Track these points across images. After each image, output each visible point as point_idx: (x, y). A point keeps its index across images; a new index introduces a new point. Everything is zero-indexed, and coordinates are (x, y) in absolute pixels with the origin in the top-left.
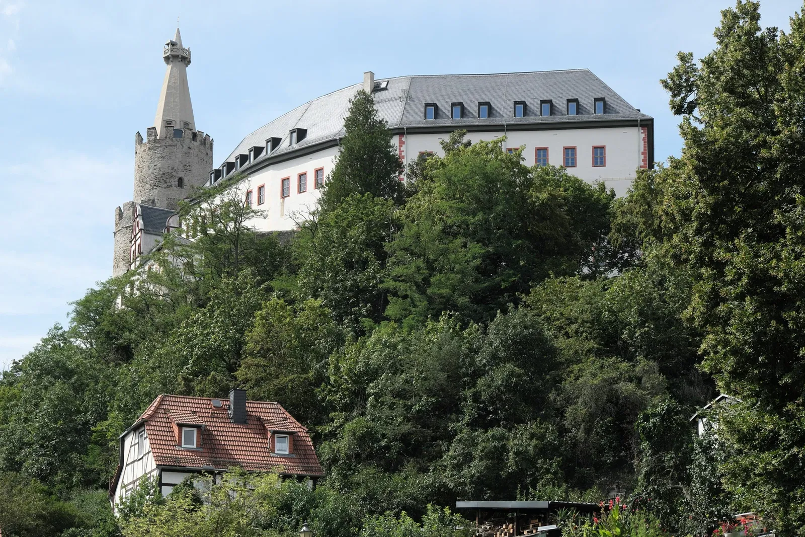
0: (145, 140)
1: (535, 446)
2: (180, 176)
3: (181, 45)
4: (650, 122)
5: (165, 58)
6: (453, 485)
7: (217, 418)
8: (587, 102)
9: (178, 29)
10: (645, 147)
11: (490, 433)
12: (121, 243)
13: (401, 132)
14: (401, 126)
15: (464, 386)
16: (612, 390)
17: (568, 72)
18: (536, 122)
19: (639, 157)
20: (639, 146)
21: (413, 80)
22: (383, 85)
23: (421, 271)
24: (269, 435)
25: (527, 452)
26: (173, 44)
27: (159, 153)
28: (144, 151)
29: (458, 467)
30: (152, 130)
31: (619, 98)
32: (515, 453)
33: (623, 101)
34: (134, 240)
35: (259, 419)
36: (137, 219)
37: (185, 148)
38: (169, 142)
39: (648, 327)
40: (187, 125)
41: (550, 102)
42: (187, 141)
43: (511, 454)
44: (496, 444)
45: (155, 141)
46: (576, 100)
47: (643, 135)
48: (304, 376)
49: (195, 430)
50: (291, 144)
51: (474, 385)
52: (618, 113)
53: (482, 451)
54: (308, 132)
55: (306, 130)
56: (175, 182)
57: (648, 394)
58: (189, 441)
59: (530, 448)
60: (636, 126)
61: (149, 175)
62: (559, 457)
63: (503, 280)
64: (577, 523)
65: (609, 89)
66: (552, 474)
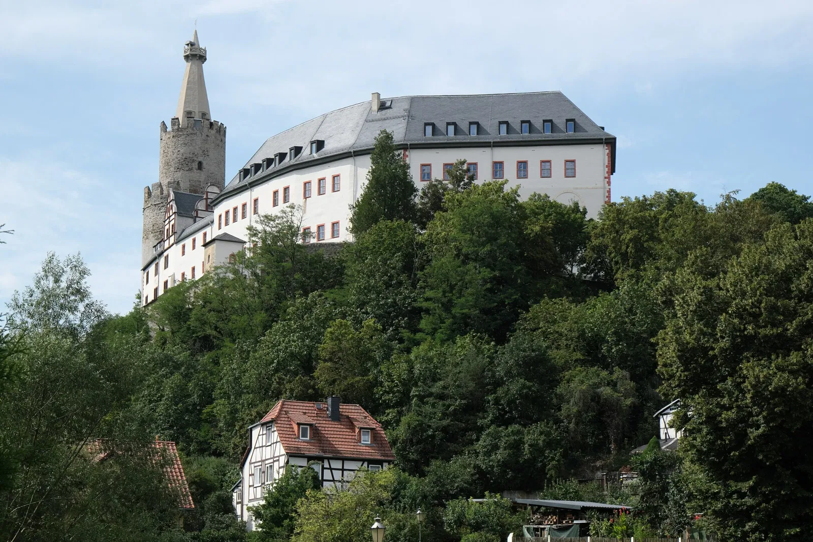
0: (169, 129)
1: (544, 441)
2: (200, 160)
3: (199, 45)
4: (613, 141)
5: (185, 56)
6: (484, 467)
7: (320, 417)
8: (560, 122)
9: (196, 31)
10: (608, 161)
11: (510, 429)
12: (150, 218)
13: (405, 147)
14: (405, 143)
15: (489, 392)
16: (595, 393)
17: (543, 94)
18: (517, 140)
19: (604, 170)
20: (604, 160)
21: (413, 100)
22: (388, 104)
23: (447, 295)
24: (357, 430)
25: (538, 444)
26: (192, 44)
27: (181, 140)
28: (169, 138)
29: (488, 454)
30: (175, 120)
31: (587, 117)
32: (529, 445)
33: (590, 120)
34: (168, 220)
35: (348, 417)
36: (171, 203)
37: (204, 137)
38: (190, 131)
39: (622, 345)
40: (205, 115)
41: (529, 122)
42: (205, 130)
43: (526, 445)
44: (516, 438)
45: (178, 130)
46: (551, 121)
47: (607, 151)
48: (366, 378)
49: (308, 427)
50: (311, 153)
51: (495, 393)
52: (587, 132)
53: (505, 443)
54: (326, 143)
55: (324, 141)
56: (195, 165)
57: (622, 396)
58: (304, 435)
59: (540, 442)
60: (601, 143)
61: (173, 160)
62: (561, 449)
63: (507, 298)
64: (599, 520)
65: (578, 110)
66: (556, 461)
